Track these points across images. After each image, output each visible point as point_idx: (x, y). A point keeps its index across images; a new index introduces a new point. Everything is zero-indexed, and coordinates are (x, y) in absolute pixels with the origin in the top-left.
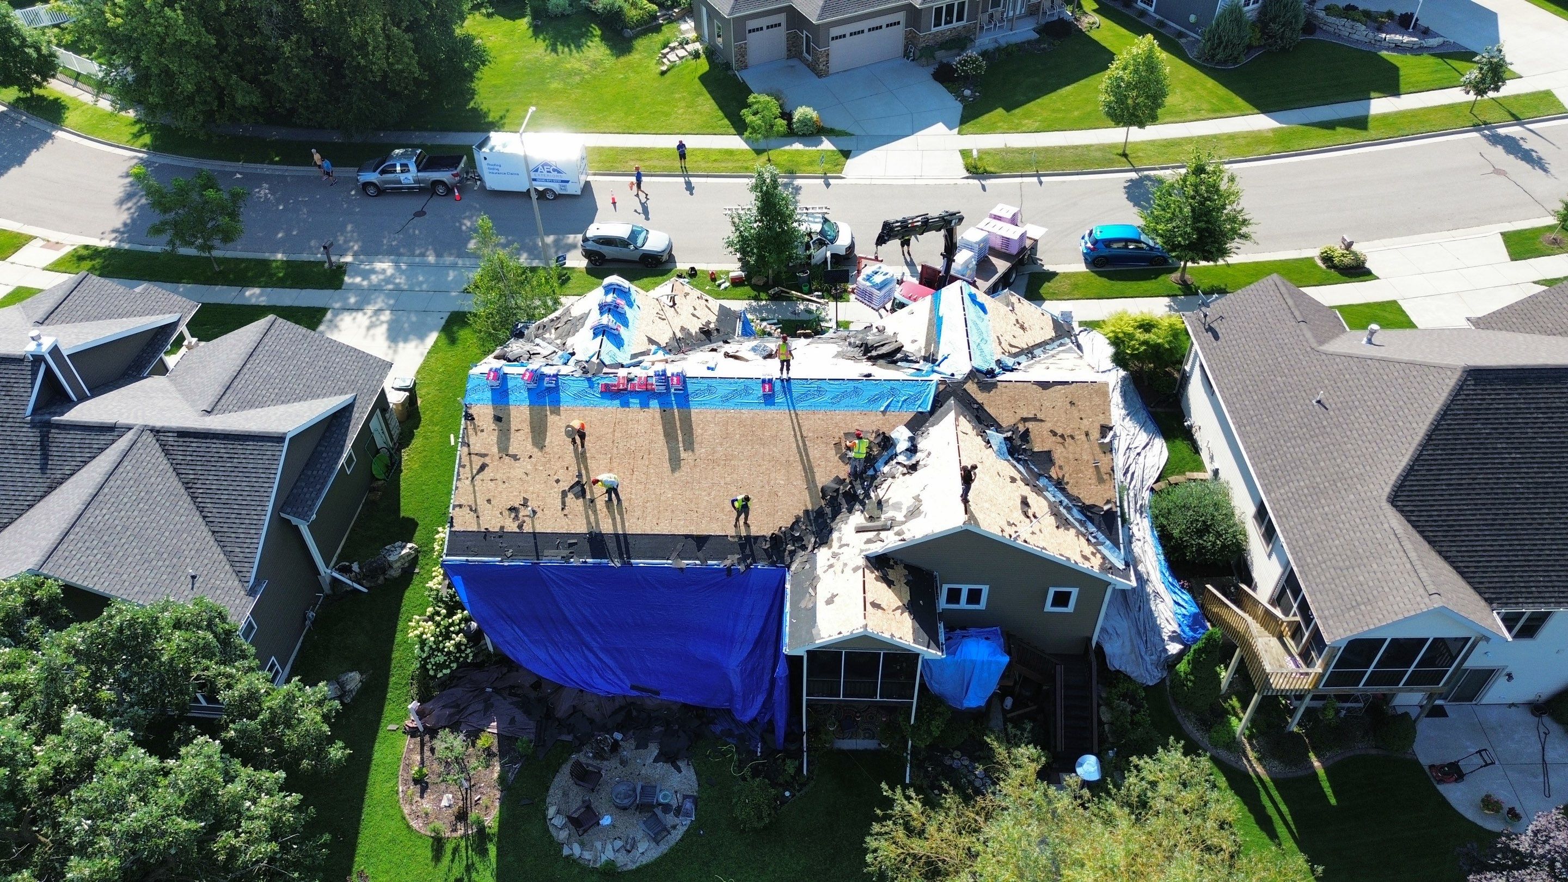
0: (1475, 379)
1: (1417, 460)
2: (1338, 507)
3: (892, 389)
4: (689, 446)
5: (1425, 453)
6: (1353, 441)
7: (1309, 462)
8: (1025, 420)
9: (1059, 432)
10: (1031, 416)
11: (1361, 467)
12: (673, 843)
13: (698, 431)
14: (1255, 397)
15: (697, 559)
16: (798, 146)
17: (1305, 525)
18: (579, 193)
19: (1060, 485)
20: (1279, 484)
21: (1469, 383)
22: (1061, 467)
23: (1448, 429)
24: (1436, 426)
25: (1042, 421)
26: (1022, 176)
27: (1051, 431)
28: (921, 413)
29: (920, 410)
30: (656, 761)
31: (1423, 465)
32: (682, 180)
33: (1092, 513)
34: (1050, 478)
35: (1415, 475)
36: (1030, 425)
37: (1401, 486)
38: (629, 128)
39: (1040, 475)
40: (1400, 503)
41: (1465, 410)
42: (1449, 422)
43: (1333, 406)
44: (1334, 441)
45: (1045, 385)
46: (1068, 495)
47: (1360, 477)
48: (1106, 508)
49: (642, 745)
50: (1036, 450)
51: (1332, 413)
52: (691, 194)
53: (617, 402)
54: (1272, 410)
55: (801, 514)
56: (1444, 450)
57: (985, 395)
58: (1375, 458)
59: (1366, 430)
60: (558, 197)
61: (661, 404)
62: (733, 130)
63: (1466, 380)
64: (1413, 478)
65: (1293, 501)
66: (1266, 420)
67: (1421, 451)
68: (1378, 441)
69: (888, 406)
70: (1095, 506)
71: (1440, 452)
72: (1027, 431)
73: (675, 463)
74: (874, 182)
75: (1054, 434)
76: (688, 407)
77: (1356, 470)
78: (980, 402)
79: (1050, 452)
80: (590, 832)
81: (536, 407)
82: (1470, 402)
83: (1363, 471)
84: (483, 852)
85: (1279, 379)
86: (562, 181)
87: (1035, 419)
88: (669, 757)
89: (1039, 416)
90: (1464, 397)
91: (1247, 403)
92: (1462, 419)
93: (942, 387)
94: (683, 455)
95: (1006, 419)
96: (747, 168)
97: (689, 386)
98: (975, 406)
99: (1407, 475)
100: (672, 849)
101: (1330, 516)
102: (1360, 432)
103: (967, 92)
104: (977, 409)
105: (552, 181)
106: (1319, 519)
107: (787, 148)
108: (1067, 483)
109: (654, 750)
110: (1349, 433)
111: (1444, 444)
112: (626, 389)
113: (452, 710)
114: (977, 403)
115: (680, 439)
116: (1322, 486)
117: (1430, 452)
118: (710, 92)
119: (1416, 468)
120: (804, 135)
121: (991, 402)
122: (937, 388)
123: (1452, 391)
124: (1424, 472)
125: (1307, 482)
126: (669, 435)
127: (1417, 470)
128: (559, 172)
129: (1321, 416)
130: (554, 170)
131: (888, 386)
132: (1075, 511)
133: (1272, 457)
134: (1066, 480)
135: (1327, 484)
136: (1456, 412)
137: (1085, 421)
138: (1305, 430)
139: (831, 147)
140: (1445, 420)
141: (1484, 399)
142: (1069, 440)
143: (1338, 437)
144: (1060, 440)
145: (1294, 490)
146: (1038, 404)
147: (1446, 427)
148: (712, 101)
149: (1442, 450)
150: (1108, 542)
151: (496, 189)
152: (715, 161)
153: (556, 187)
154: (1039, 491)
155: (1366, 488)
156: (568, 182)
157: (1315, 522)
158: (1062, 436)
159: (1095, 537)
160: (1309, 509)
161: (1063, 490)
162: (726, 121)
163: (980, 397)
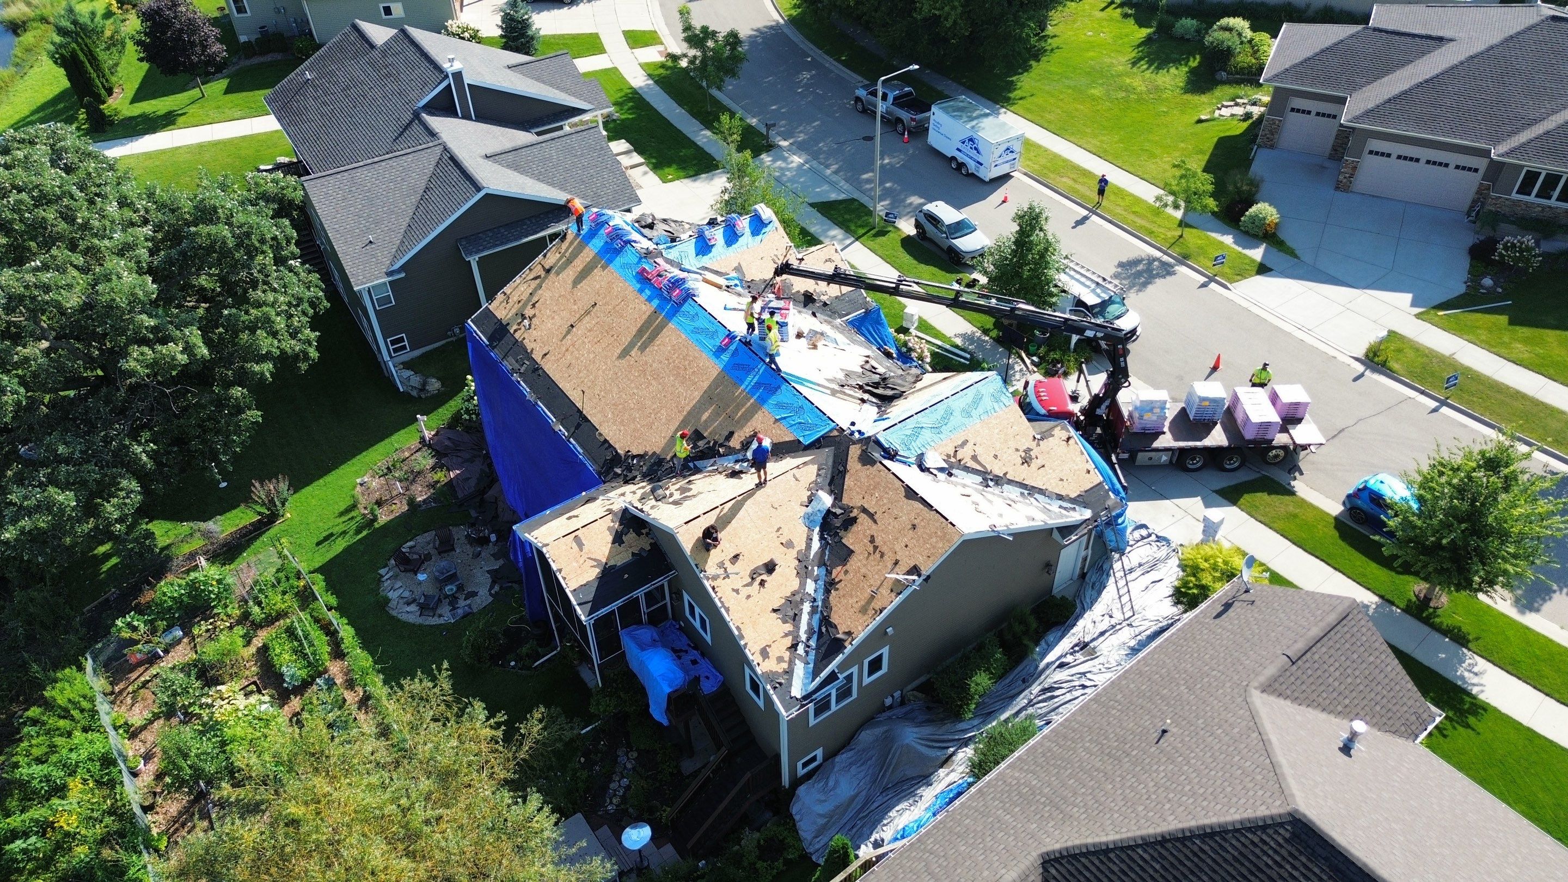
0: (1293, 834)
1: (1122, 849)
2: (1015, 823)
3: (801, 407)
4: (643, 348)
5: (1140, 851)
6: (1118, 786)
7: (1069, 771)
8: (864, 510)
9: (878, 541)
10: (872, 511)
11: (1082, 811)
12: (427, 623)
13: (658, 341)
15: (568, 431)
16: (1228, 240)
17: (976, 814)
18: (987, 179)
19: (830, 585)
21: (1282, 831)
22: (846, 572)
23: (1195, 854)
24: (1185, 838)
25: (875, 522)
26: (1423, 393)
27: (872, 536)
28: (799, 442)
29: (801, 439)
30: (488, 571)
31: (1123, 861)
33: (827, 630)
34: (829, 573)
35: (1101, 861)
36: (863, 518)
37: (1074, 856)
38: (1105, 151)
39: (825, 565)
40: (1053, 871)
41: (1241, 853)
42: (1206, 848)
43: (1165, 745)
44: (1111, 772)
45: (911, 494)
46: (826, 601)
47: (1068, 817)
48: (840, 636)
49: (496, 556)
50: (843, 541)
51: (1153, 749)
52: (1073, 227)
53: (638, 286)
54: (1133, 707)
56: (1166, 870)
57: (859, 466)
58: (1102, 814)
59: (1142, 786)
60: (969, 175)
61: (659, 306)
63: (1281, 825)
64: (1097, 862)
67: (1138, 846)
68: (1129, 804)
69: (785, 418)
70: (836, 627)
71: (1158, 867)
72: (854, 520)
73: (625, 353)
74: (1253, 308)
75: (872, 540)
76: (670, 321)
77: (1075, 810)
78: (848, 468)
79: (852, 552)
80: (408, 574)
81: (598, 258)
82: (1257, 851)
83: (1077, 815)
84: (358, 531)
85: (1183, 688)
87: (871, 516)
88: (496, 576)
89: (876, 517)
90: (1256, 840)
92: (1225, 860)
93: (835, 433)
94: (633, 353)
95: (852, 497)
96: (1151, 233)
97: (686, 305)
98: (841, 469)
99: (1094, 853)
100: (420, 626)
101: (998, 825)
102: (1135, 784)
103: (1487, 282)
104: (840, 472)
106: (990, 820)
107: (1214, 235)
108: (837, 589)
109: (496, 565)
110: (1129, 777)
111: (1172, 864)
112: (650, 280)
113: (450, 444)
114: (845, 467)
115: (644, 338)
116: (1038, 798)
117: (1146, 856)
118: (1214, 155)
119: (1112, 855)
120: (1247, 233)
121: (856, 474)
122: (831, 431)
123: (1249, 820)
124: (1116, 869)
125: (1040, 784)
126: (640, 332)
127: (1110, 859)
128: (977, 150)
129: (1143, 745)
130: (975, 148)
131: (801, 402)
132: (817, 617)
134: (839, 586)
135: (1043, 800)
136: (1227, 845)
137: (907, 550)
138: (1116, 744)
139: (1259, 257)
140: (1204, 842)
141: (1281, 866)
143: (1118, 773)
144: (871, 549)
146: (888, 505)
147: (1195, 849)
149: (1163, 866)
150: (811, 666)
152: (1136, 213)
153: (972, 165)
154: (803, 572)
158: (876, 548)
159: (807, 652)
160: (1001, 805)
161: (827, 592)
163: (853, 463)
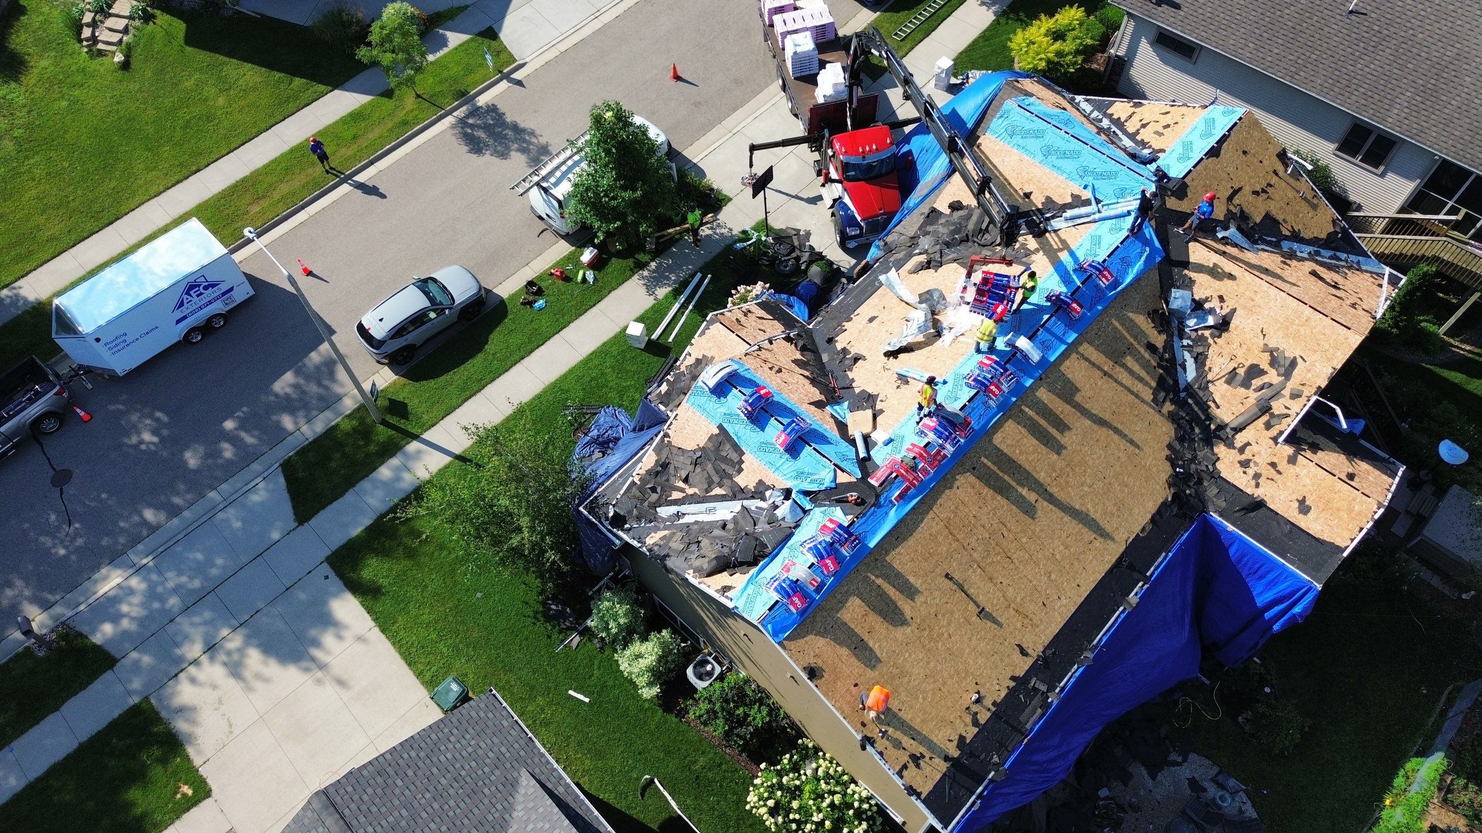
2: (1463, 95)
6: (1420, 30)
7: (1396, 71)
9: (1258, 189)
11: (1450, 48)
14: (1280, 41)
15: (1138, 580)
17: (1447, 129)
18: (252, 293)
19: (1297, 238)
20: (1386, 107)
25: (1240, 189)
27: (1253, 193)
32: (345, 188)
33: (1334, 242)
34: (1286, 238)
36: (1236, 201)
39: (1282, 241)
43: (1369, 8)
44: (1401, 39)
45: (1215, 152)
46: (1309, 242)
47: (1457, 57)
48: (1337, 230)
49: (1126, 778)
50: (1258, 221)
51: (1373, 15)
52: (384, 197)
54: (1309, 43)
55: (1168, 452)
57: (1186, 200)
58: (1457, 33)
59: (1423, 13)
60: (227, 317)
62: (322, 88)
65: (1414, 114)
66: (1314, 57)
68: (1445, 16)
70: (1328, 235)
72: (1240, 208)
73: (1034, 512)
74: (563, 47)
77: (1448, 53)
79: (1268, 213)
83: (1455, 51)
85: (1287, 11)
86: (224, 294)
87: (1236, 192)
88: (1156, 763)
89: (1236, 187)
91: (1276, 51)
96: (405, 123)
101: (1464, 107)
102: (1419, 18)
105: (210, 302)
106: (1456, 115)
108: (1299, 231)
109: (1140, 771)
110: (1409, 25)
115: (1014, 484)
116: (1429, 86)
118: (230, 55)
125: (1412, 90)
128: (213, 285)
129: (1366, 24)
130: (206, 288)
132: (1323, 251)
133: (1354, 86)
134: (1296, 230)
135: (1433, 81)
137: (1265, 162)
138: (1362, 44)
139: (465, 37)
142: (1269, 190)
143: (1403, 34)
144: (1264, 196)
145: (1406, 104)
146: (1225, 175)
148: (248, 66)
151: (133, 367)
152: (355, 138)
153: (218, 307)
155: (1474, 64)
156: (231, 289)
157: (1455, 121)
158: (1264, 191)
159: (1352, 262)
160: (1437, 112)
161: (1302, 240)
162: (298, 82)
